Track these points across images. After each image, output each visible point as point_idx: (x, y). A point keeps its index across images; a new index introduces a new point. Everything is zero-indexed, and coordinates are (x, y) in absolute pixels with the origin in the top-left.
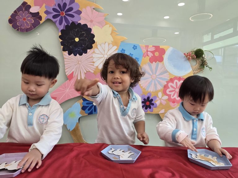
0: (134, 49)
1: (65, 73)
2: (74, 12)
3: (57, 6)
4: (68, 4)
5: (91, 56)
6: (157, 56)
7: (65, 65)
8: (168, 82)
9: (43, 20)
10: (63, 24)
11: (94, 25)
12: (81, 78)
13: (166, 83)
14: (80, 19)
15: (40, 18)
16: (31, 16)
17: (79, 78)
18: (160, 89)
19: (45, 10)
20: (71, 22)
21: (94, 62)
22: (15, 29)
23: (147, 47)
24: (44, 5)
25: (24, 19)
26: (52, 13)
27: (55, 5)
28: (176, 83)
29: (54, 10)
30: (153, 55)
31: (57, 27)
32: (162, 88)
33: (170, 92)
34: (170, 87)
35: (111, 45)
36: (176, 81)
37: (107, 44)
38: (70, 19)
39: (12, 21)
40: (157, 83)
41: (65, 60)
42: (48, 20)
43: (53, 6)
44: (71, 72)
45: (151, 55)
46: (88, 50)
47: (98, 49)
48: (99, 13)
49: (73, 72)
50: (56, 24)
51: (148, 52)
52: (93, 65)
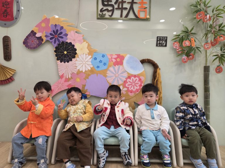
0: (103, 57)
1: (59, 74)
2: (63, 35)
3: (52, 31)
4: (59, 30)
5: (75, 63)
6: (119, 61)
7: (59, 69)
8: (127, 79)
9: (44, 41)
10: (56, 43)
11: (76, 43)
12: (69, 77)
13: (125, 80)
14: (67, 39)
15: (42, 40)
16: (37, 39)
17: (67, 77)
18: (121, 83)
19: (45, 35)
20: (61, 41)
21: (77, 67)
22: (27, 48)
23: (112, 55)
24: (44, 32)
25: (33, 41)
26: (50, 36)
27: (51, 31)
28: (133, 79)
29: (51, 34)
30: (115, 61)
31: (53, 45)
32: (122, 83)
33: (128, 85)
34: (128, 82)
35: (87, 55)
36: (132, 78)
37: (85, 54)
38: (61, 40)
39: (25, 43)
40: (119, 79)
41: (58, 66)
42: (47, 41)
43: (50, 32)
44: (62, 74)
45: (114, 60)
46: (73, 59)
47: (79, 58)
48: (79, 34)
49: (63, 74)
50: (52, 43)
51: (113, 59)
52: (76, 69)
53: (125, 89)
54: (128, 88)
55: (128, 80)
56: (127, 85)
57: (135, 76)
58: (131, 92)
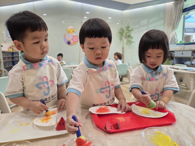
53: (73, 41)
54: (74, 40)
55: (74, 38)
56: (73, 39)
57: (76, 36)
58: (75, 42)
